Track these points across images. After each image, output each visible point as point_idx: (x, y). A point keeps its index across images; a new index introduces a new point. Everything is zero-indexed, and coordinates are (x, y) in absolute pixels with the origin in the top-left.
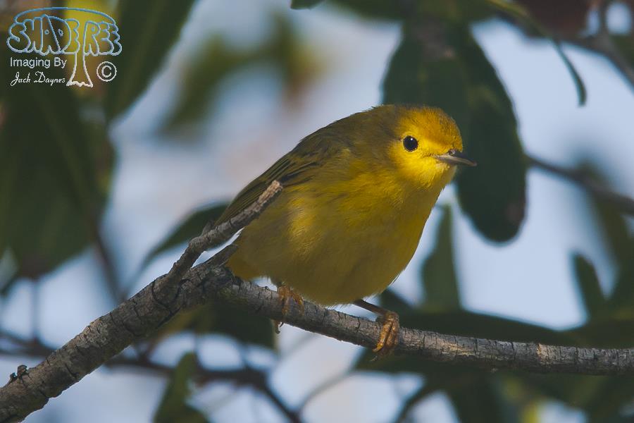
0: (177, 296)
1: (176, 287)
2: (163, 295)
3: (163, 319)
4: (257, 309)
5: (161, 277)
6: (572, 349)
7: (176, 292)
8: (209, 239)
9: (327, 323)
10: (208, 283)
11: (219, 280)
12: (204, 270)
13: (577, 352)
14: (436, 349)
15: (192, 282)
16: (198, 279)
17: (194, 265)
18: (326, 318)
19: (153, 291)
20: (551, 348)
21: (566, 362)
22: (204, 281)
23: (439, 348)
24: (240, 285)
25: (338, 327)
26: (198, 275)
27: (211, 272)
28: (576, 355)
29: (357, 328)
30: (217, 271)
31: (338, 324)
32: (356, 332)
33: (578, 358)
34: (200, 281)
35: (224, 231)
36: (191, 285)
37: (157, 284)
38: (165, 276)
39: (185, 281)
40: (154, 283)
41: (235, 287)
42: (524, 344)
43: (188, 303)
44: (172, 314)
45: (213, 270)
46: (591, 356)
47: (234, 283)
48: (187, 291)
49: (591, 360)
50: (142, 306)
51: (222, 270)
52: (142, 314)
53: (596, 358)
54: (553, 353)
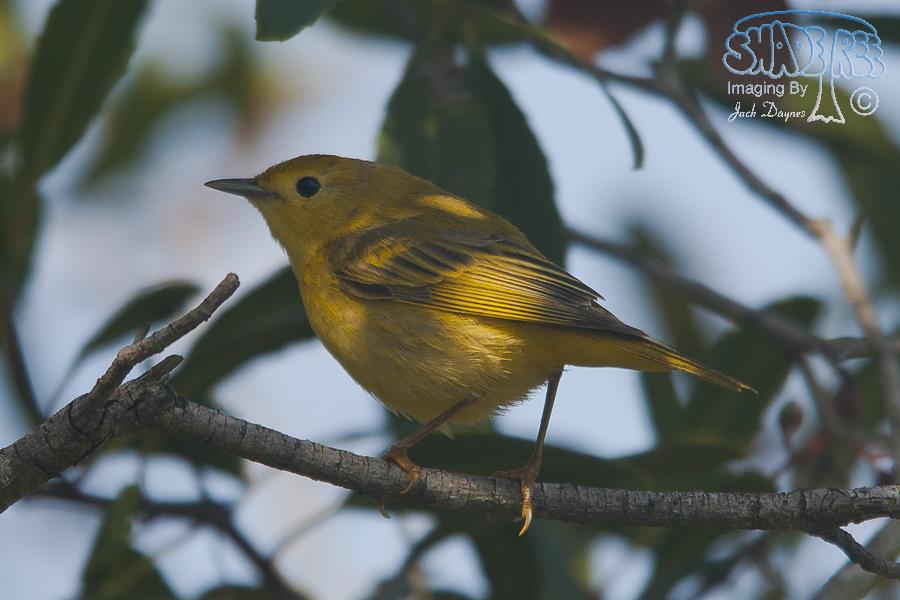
0: (101, 422)
1: (100, 411)
2: (84, 421)
3: (83, 452)
4: (206, 439)
5: (81, 398)
6: (621, 492)
7: (101, 416)
8: (143, 347)
9: (298, 458)
10: (142, 405)
11: (156, 401)
12: (137, 389)
13: (627, 495)
14: (441, 492)
15: (122, 404)
16: (129, 400)
17: (124, 382)
18: (298, 451)
19: (69, 414)
20: (592, 490)
21: (613, 509)
22: (137, 403)
23: (445, 490)
24: (183, 407)
25: (312, 463)
26: (130, 394)
27: (146, 391)
28: (624, 500)
29: (338, 465)
30: (154, 390)
31: (313, 460)
32: (336, 469)
33: (628, 503)
34: (132, 403)
35: (163, 338)
36: (119, 407)
37: (75, 407)
38: (85, 395)
39: (112, 402)
40: (71, 405)
41: (178, 410)
42: (558, 486)
43: (116, 432)
44: (95, 446)
45: (149, 389)
46: (645, 502)
47: (176, 405)
48: (115, 415)
49: (645, 507)
50: (55, 435)
51: (161, 389)
52: (56, 446)
53: (652, 504)
54: (596, 498)
